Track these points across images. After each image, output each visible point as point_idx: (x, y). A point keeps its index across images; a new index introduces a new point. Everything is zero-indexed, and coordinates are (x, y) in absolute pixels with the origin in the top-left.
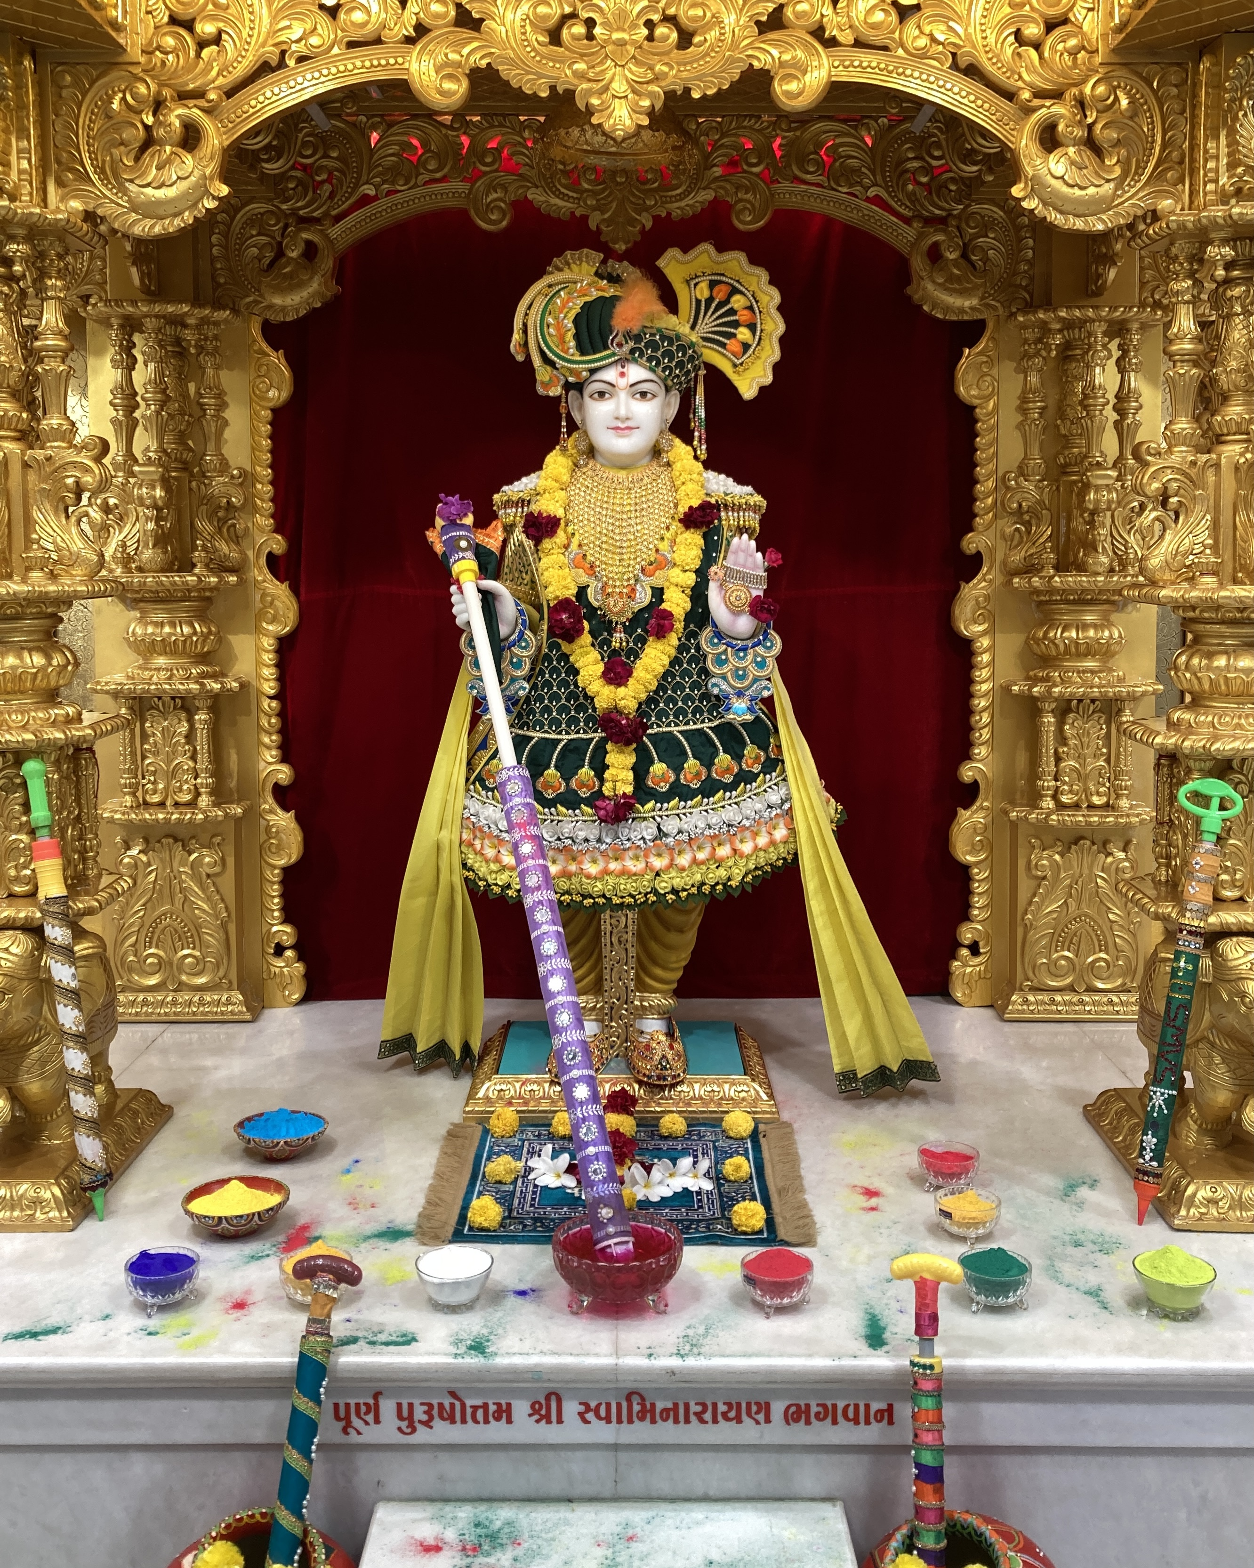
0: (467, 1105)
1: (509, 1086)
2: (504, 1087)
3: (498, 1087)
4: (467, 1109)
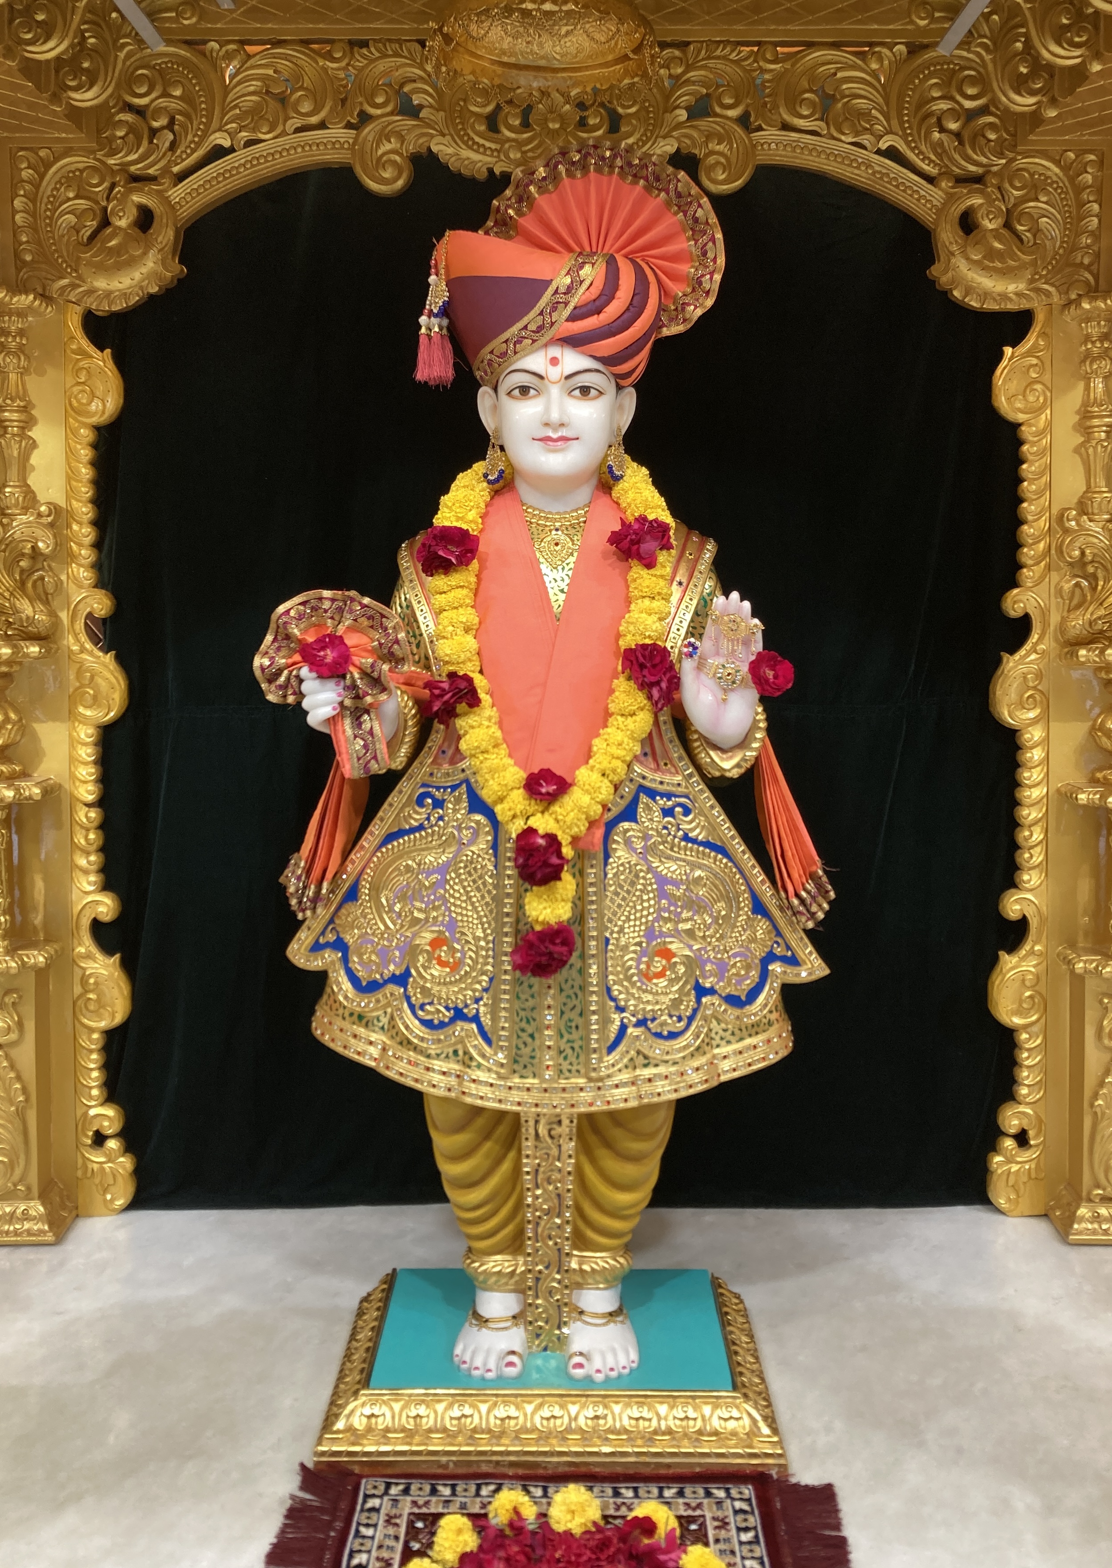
0: (320, 1441)
1: (385, 1409)
2: (376, 1410)
3: (367, 1411)
4: (321, 1448)
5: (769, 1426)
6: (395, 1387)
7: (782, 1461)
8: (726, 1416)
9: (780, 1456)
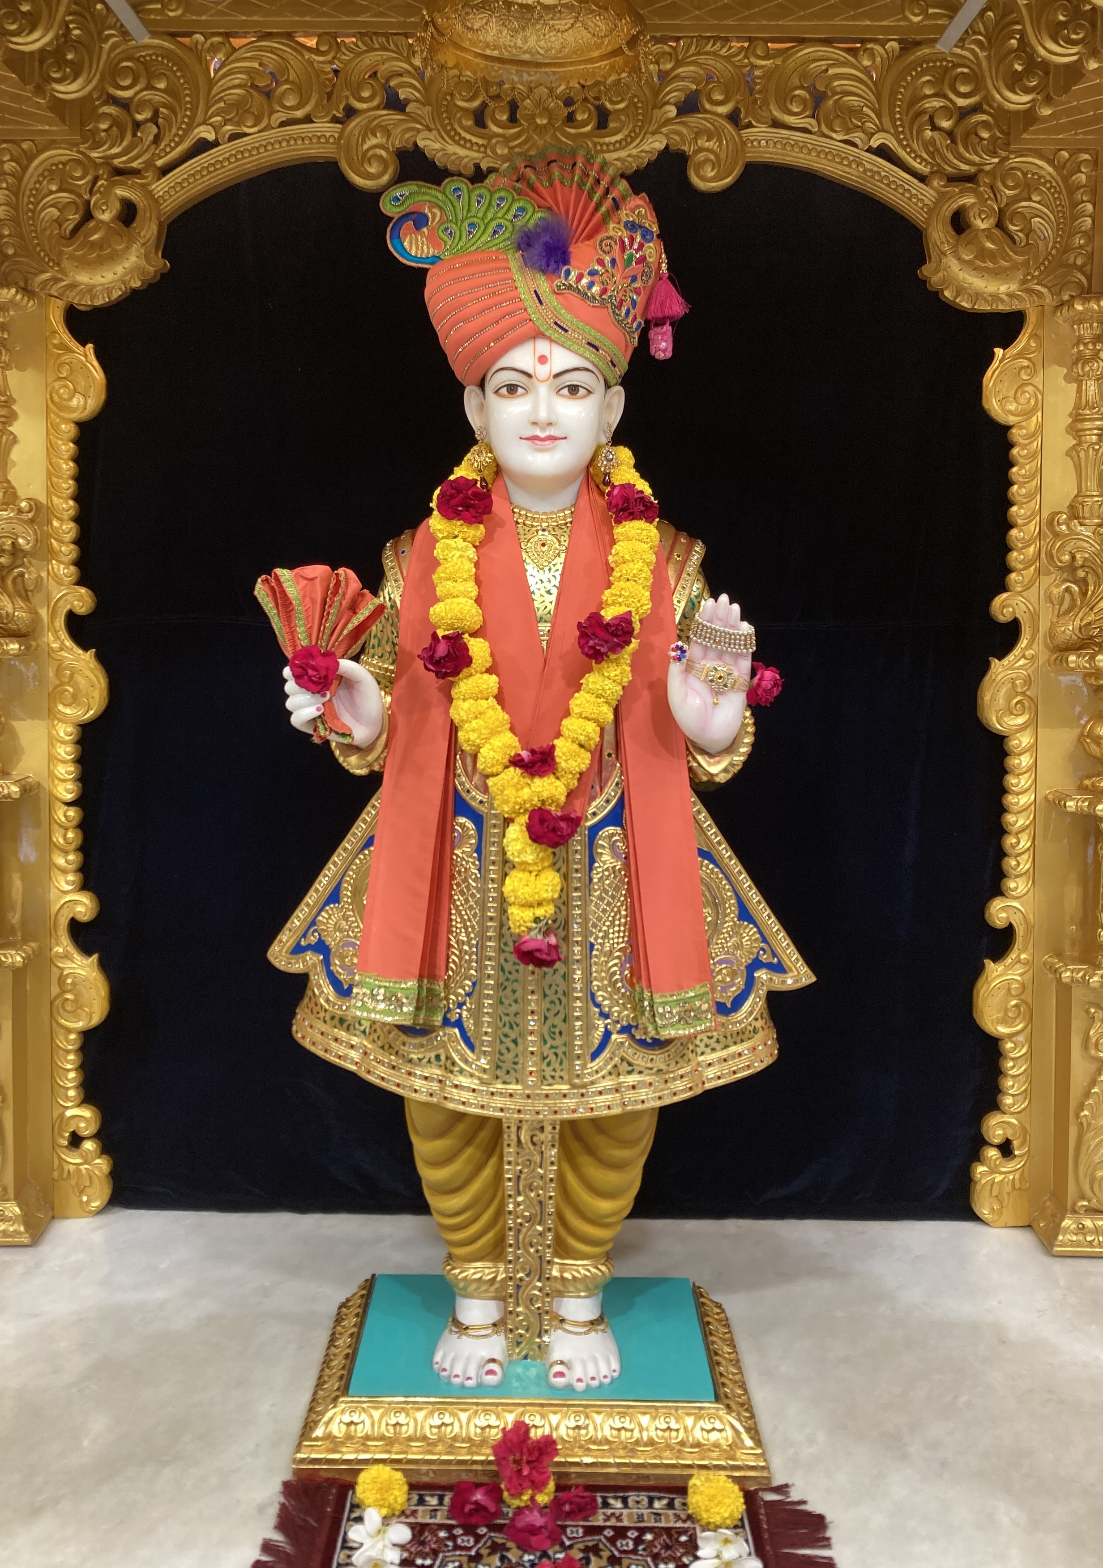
0: (299, 1448)
1: (364, 1416)
2: (355, 1418)
3: (347, 1418)
4: (300, 1455)
5: (751, 1438)
6: (374, 1393)
7: (765, 1474)
8: (709, 1427)
9: (763, 1468)
